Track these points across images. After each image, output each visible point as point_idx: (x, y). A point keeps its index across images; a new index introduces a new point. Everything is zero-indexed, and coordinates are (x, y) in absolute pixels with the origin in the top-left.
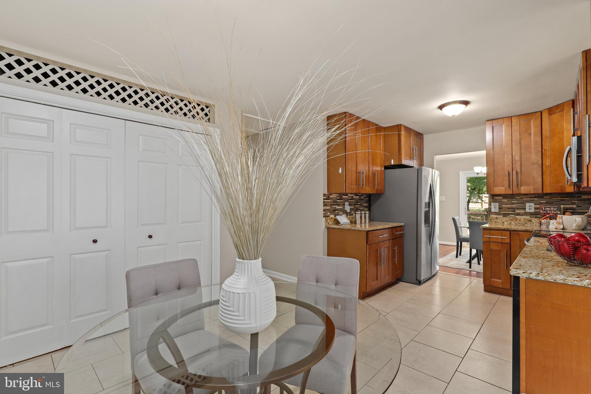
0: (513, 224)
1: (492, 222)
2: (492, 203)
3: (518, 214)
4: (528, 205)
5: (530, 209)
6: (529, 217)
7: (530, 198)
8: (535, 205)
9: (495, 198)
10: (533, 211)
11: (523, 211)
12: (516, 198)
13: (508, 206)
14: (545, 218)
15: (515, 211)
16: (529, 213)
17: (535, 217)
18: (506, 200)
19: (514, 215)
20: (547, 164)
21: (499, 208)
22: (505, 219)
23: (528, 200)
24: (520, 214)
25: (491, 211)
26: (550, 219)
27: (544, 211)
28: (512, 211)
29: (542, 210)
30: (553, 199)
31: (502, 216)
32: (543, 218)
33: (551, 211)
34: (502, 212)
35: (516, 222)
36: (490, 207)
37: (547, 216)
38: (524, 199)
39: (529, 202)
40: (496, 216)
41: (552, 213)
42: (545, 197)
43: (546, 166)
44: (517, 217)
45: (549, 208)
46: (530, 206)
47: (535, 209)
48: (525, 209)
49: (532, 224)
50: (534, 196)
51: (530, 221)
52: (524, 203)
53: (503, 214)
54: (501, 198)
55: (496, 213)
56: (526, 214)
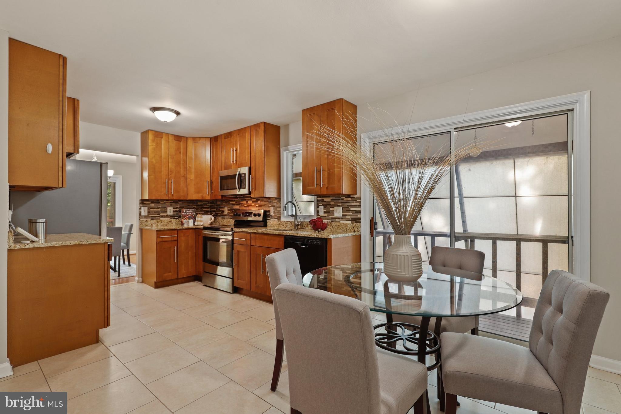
0: (159, 226)
1: (142, 225)
2: (142, 207)
3: (162, 217)
4: (169, 208)
5: (170, 212)
6: (169, 219)
7: (171, 203)
8: (173, 208)
9: (145, 202)
10: (172, 213)
11: (165, 214)
12: (161, 203)
13: (155, 210)
14: (186, 219)
15: (160, 214)
16: (170, 215)
17: (174, 219)
18: (153, 205)
19: (159, 218)
20: (192, 178)
21: (148, 212)
22: (153, 221)
23: (169, 205)
24: (163, 217)
25: (141, 215)
26: (189, 219)
27: (185, 213)
28: (158, 214)
29: (184, 212)
30: (184, 204)
31: (150, 219)
32: (184, 218)
33: (189, 213)
34: (150, 216)
35: (162, 223)
36: (140, 211)
37: (187, 217)
38: (166, 204)
39: (169, 206)
40: (145, 219)
41: (190, 214)
42: (179, 203)
43: (191, 180)
44: (161, 219)
45: (188, 210)
46: (170, 210)
47: (174, 212)
48: (167, 212)
49: (172, 224)
50: (172, 202)
51: (171, 222)
52: (166, 207)
53: (151, 217)
54: (149, 202)
55: (145, 217)
56: (167, 216)
